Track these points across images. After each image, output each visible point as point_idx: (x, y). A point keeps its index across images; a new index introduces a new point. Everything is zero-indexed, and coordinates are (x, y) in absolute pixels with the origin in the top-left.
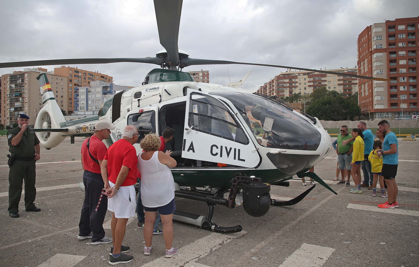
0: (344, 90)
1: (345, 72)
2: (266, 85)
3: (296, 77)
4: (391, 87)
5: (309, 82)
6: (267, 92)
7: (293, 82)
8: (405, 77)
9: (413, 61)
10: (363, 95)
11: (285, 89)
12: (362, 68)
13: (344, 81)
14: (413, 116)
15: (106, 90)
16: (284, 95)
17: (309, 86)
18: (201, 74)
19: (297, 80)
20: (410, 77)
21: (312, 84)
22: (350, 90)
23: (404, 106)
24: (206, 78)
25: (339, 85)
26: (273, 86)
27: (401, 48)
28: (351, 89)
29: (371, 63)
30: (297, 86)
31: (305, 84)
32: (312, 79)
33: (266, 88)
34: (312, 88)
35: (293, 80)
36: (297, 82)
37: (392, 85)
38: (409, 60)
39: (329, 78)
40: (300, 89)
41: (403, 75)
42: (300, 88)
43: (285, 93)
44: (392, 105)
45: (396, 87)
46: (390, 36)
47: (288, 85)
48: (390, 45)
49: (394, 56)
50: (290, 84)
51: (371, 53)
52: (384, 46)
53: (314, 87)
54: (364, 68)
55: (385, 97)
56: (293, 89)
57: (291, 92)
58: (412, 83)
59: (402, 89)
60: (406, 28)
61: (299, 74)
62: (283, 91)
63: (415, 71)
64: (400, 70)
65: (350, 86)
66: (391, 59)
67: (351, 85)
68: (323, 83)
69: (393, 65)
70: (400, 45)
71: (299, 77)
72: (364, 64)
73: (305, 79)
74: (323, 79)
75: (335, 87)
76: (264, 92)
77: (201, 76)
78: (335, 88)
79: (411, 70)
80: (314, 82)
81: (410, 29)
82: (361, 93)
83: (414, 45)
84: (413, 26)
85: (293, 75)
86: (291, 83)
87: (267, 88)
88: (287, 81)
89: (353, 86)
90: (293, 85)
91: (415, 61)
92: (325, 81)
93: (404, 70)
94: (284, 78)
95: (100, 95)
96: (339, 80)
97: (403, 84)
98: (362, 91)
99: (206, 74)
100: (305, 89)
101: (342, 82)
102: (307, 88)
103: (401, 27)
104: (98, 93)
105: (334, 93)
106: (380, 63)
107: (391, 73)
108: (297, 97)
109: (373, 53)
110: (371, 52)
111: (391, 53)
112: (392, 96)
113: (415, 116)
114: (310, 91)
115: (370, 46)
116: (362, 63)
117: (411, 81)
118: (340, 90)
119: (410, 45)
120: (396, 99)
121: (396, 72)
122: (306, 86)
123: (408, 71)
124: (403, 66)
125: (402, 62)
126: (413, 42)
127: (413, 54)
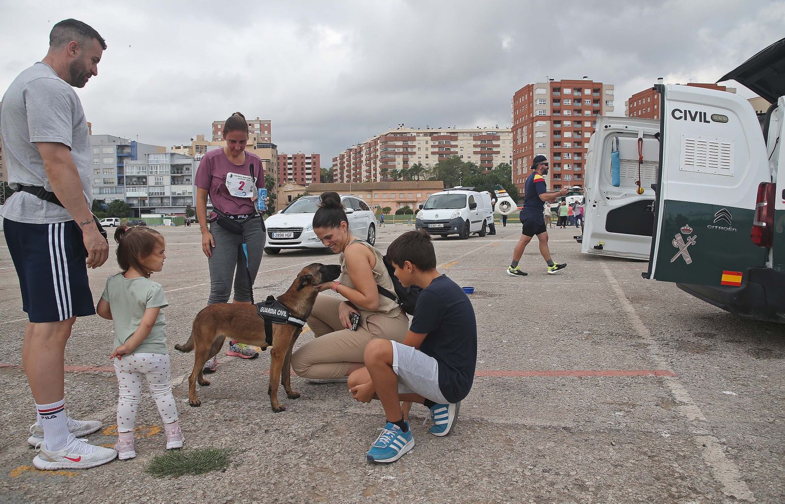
0: (483, 161)
1: (484, 134)
2: (361, 148)
3: (413, 139)
4: (555, 165)
5: (433, 146)
6: (363, 159)
7: (410, 146)
8: (570, 152)
9: (578, 134)
10: (520, 173)
11: (396, 156)
12: (519, 137)
13: (481, 147)
15: (122, 152)
16: (395, 166)
17: (433, 153)
18: (257, 126)
19: (414, 143)
20: (574, 153)
21: (436, 150)
22: (490, 161)
24: (266, 132)
25: (475, 153)
26: (376, 150)
27: (566, 117)
28: (492, 161)
29: (531, 132)
30: (414, 153)
31: (427, 149)
32: (437, 143)
33: (360, 152)
34: (437, 156)
35: (410, 143)
36: (414, 146)
37: (555, 162)
38: (574, 132)
39: (462, 142)
40: (419, 158)
41: (568, 151)
42: (419, 156)
43: (396, 163)
44: (556, 186)
45: (559, 165)
46: (555, 100)
47: (401, 150)
48: (554, 112)
49: (558, 126)
50: (405, 149)
51: (534, 120)
52: (548, 113)
53: (440, 155)
54: (522, 138)
56: (409, 156)
57: (405, 162)
58: (577, 160)
59: (566, 167)
60: (572, 92)
61: (417, 133)
62: (394, 160)
63: (580, 147)
64: (565, 144)
65: (489, 155)
66: (555, 129)
67: (492, 154)
68: (452, 150)
69: (557, 137)
70: (566, 113)
71: (417, 138)
72: (522, 132)
73: (427, 142)
74: (453, 143)
75: (469, 155)
76: (355, 158)
77: (257, 130)
78: (469, 157)
79: (576, 144)
80: (439, 148)
81: (576, 94)
82: (517, 169)
83: (580, 115)
84: (579, 90)
85: (409, 135)
86: (406, 147)
87: (363, 153)
88: (400, 143)
89: (494, 156)
90: (410, 150)
91: (580, 134)
92: (456, 146)
93: (569, 145)
94: (396, 139)
95: (112, 161)
96: (475, 146)
97: (567, 162)
98: (519, 167)
99: (266, 125)
100: (427, 157)
101: (479, 149)
102: (430, 155)
103: (567, 91)
104: (108, 155)
105: (471, 165)
106: (543, 133)
107: (555, 147)
108: (417, 169)
109: (535, 120)
110: (533, 118)
111: (556, 122)
114: (434, 161)
115: (530, 110)
116: (519, 130)
117: (576, 158)
118: (476, 160)
119: (576, 114)
120: (560, 180)
121: (560, 147)
122: (429, 153)
123: (573, 145)
124: (568, 140)
125: (567, 135)
126: (579, 111)
127: (579, 126)
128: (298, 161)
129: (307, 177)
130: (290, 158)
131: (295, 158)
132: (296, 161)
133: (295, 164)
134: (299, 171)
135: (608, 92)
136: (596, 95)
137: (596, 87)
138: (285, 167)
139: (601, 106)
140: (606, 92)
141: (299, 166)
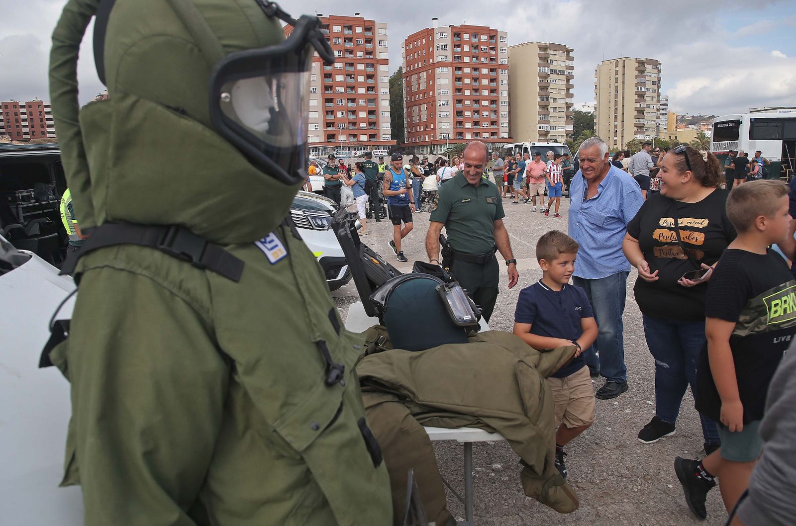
4: (327, 112)
8: (343, 98)
9: (351, 78)
14: (354, 152)
20: (348, 99)
23: (342, 138)
37: (327, 109)
38: (347, 75)
41: (341, 97)
44: (330, 136)
45: (332, 112)
55: (321, 127)
58: (351, 107)
59: (339, 115)
60: (342, 30)
63: (353, 92)
64: (337, 88)
66: (326, 72)
69: (329, 81)
79: (349, 90)
81: (347, 32)
83: (352, 56)
84: (350, 28)
91: (353, 78)
93: (341, 90)
97: (341, 109)
103: (337, 29)
107: (327, 92)
112: (329, 124)
113: (355, 151)
117: (350, 105)
119: (348, 55)
120: (334, 128)
121: (331, 92)
123: (346, 90)
124: (340, 84)
125: (339, 78)
126: (351, 52)
127: (351, 69)
128: (35, 111)
129: (49, 129)
130: (22, 107)
131: (30, 106)
132: (31, 110)
133: (31, 114)
134: (37, 122)
135: (380, 31)
136: (368, 34)
137: (368, 25)
138: (16, 117)
139: (374, 46)
140: (379, 31)
141: (36, 117)
